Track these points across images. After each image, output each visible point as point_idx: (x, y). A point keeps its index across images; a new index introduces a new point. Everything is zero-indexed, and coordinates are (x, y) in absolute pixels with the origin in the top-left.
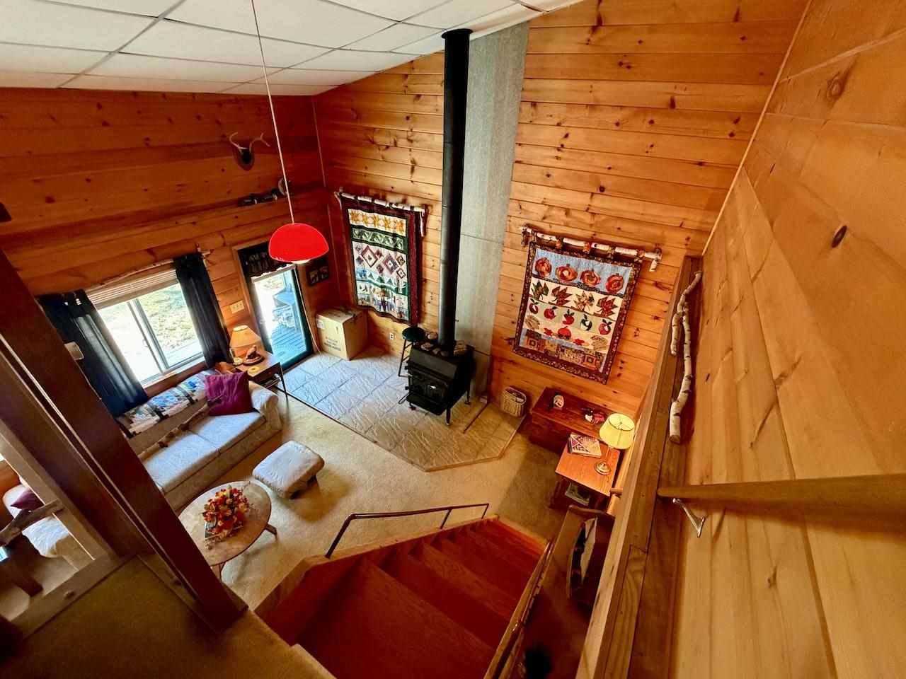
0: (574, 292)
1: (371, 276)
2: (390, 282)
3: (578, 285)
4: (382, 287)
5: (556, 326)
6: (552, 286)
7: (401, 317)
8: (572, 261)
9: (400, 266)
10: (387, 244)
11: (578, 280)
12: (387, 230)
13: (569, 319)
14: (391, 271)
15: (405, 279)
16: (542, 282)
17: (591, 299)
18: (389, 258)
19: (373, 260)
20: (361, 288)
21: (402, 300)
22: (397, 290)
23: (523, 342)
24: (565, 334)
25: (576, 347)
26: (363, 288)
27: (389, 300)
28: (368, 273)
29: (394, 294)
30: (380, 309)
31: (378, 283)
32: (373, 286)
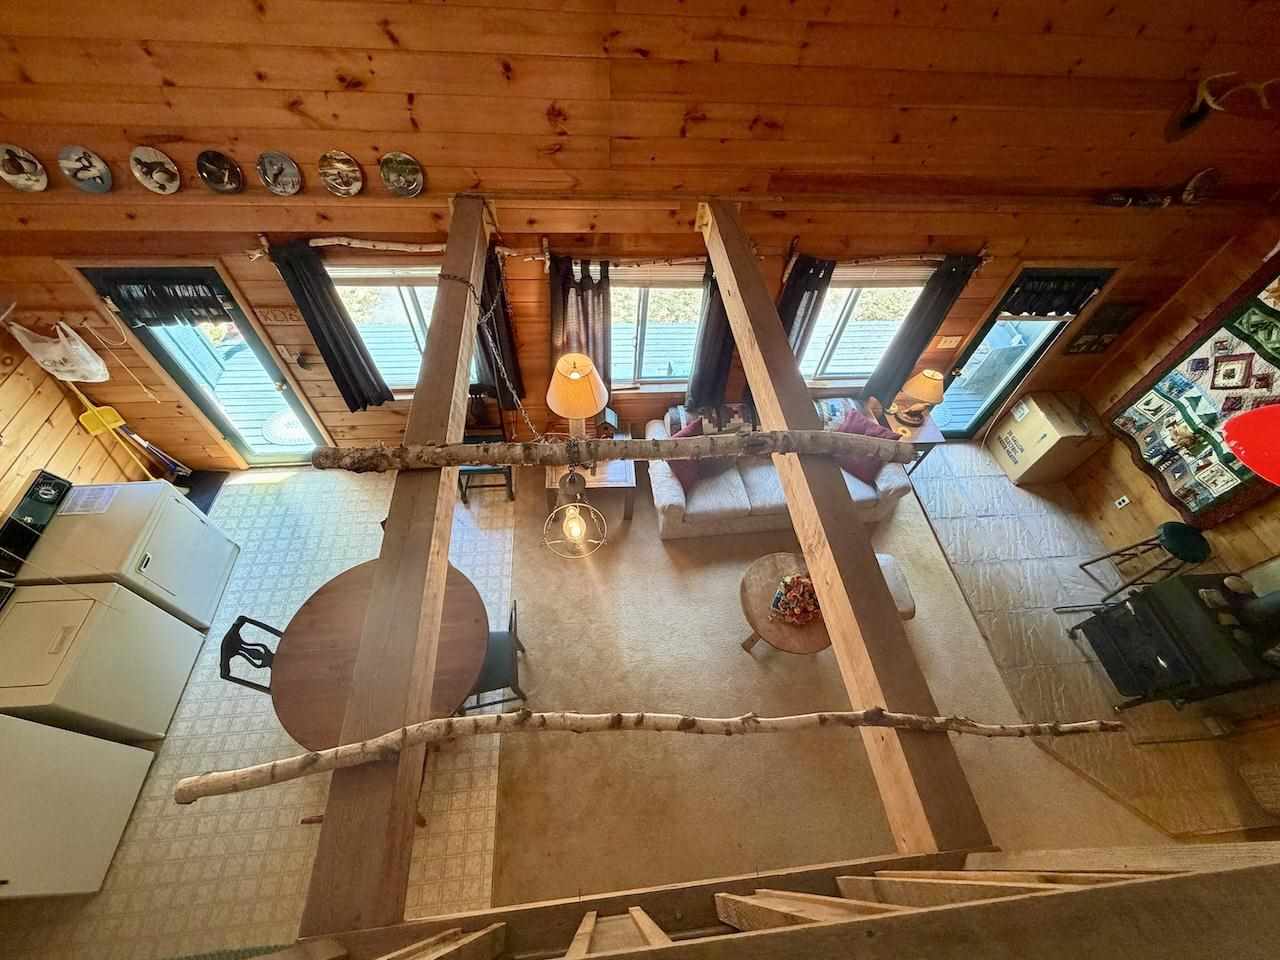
1: (1195, 401)
4: (1198, 431)
7: (1185, 496)
20: (1147, 403)
21: (1220, 481)
22: (1227, 457)
26: (1153, 406)
27: (1189, 459)
28: (1193, 393)
29: (1214, 458)
30: (1152, 457)
31: (1197, 421)
32: (1178, 416)
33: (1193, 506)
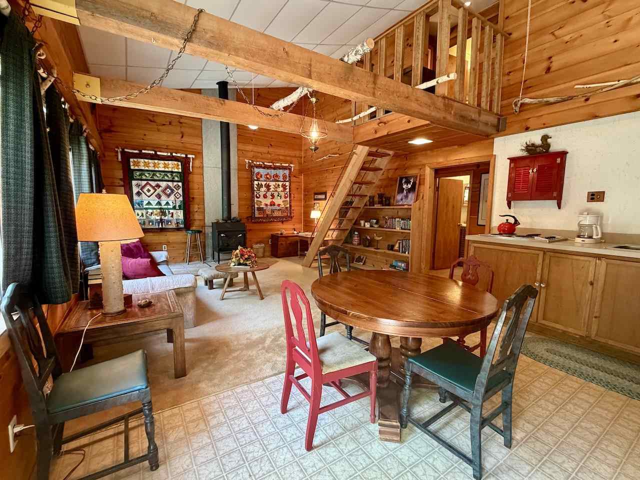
0: (272, 184)
1: (149, 203)
2: (167, 204)
3: (273, 181)
4: (160, 209)
5: (268, 201)
6: (264, 183)
7: (178, 226)
8: (269, 171)
9: (176, 191)
10: (166, 178)
11: (272, 179)
12: (167, 170)
13: (273, 196)
14: (169, 196)
15: (181, 199)
16: (260, 182)
17: (279, 185)
18: (168, 187)
19: (152, 191)
20: (138, 215)
21: (179, 214)
22: (174, 208)
23: (257, 214)
24: (272, 204)
25: (278, 208)
26: (140, 215)
27: (166, 218)
28: (145, 202)
29: (171, 211)
30: (159, 226)
31: (157, 207)
32: (150, 211)
33: (182, 226)
